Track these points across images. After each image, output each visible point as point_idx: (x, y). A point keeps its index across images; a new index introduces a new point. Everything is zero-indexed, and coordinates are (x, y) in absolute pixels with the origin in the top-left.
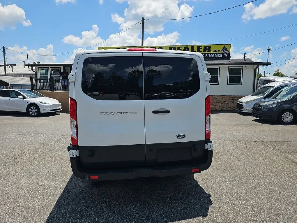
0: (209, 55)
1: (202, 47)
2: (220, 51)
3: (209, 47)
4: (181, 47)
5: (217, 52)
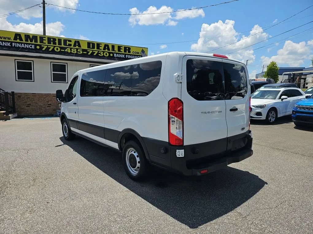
0: (130, 56)
1: (122, 47)
2: (139, 53)
3: (129, 49)
4: (101, 44)
5: (136, 54)
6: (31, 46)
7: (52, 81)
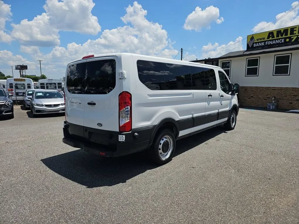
6: (281, 41)
7: (274, 74)
